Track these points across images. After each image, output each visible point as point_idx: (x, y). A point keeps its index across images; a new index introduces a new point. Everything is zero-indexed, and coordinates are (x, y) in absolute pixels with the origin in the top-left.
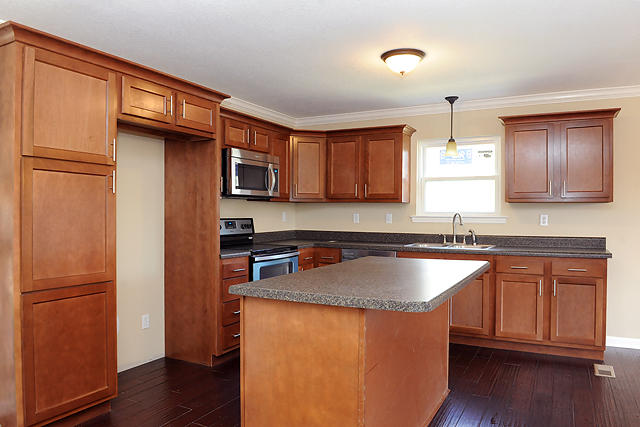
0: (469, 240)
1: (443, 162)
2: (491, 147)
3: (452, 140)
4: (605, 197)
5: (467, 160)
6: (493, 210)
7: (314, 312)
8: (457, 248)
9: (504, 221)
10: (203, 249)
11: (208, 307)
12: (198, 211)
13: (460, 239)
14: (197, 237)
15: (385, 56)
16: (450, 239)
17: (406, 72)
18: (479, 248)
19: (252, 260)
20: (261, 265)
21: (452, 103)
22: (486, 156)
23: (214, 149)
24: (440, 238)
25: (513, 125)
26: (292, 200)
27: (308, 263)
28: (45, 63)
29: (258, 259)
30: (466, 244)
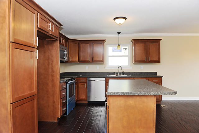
1: (113, 51)
2: (127, 47)
3: (119, 45)
5: (121, 51)
9: (131, 68)
10: (53, 80)
11: (55, 101)
12: (50, 66)
13: (120, 73)
14: (50, 76)
15: (115, 19)
16: (117, 73)
17: (121, 23)
18: (126, 76)
19: (66, 83)
20: (69, 84)
21: (119, 34)
22: (126, 50)
23: (57, 44)
24: (114, 73)
25: (136, 42)
26: (68, 62)
27: (76, 83)
28: (18, 2)
29: (68, 82)
30: (122, 75)
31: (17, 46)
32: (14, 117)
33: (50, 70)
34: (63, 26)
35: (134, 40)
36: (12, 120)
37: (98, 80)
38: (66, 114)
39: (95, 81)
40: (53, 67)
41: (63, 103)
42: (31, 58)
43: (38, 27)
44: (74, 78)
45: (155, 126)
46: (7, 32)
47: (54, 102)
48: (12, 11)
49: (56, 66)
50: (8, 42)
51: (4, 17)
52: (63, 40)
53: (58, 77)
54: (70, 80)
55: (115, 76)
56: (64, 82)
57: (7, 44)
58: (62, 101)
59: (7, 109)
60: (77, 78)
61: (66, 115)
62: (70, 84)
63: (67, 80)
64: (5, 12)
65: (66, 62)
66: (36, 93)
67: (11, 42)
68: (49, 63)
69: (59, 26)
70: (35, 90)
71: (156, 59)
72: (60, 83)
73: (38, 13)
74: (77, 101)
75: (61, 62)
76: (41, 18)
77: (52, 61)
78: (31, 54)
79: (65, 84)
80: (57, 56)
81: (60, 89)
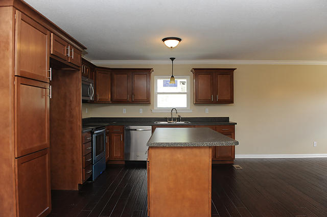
0: (179, 119)
1: (164, 86)
2: (185, 80)
3: (172, 77)
4: (230, 101)
5: (176, 86)
6: (186, 106)
7: (188, 150)
8: (177, 123)
9: (191, 111)
11: (75, 159)
12: (68, 108)
13: (174, 119)
14: (67, 122)
15: (164, 40)
16: (170, 119)
17: (173, 47)
18: (183, 123)
19: (92, 133)
20: (95, 135)
21: (172, 60)
22: (183, 84)
23: (79, 75)
24: (165, 119)
25: (198, 72)
26: (95, 102)
27: (107, 134)
28: (24, 21)
29: (95, 132)
30: (177, 121)
31: (24, 81)
32: (20, 176)
33: (67, 114)
34: (86, 49)
35: (195, 69)
36: (17, 180)
37: (141, 130)
38: (91, 178)
39: (136, 130)
40: (72, 109)
41: (87, 162)
42: (42, 97)
43: (52, 53)
44: (104, 126)
45: (210, 187)
46: (10, 63)
47: (73, 161)
48: (18, 35)
49: (77, 109)
50: (12, 76)
51: (7, 43)
52: (86, 68)
53: (80, 124)
54: (97, 129)
55: (166, 123)
56: (88, 132)
57: (11, 78)
58: (85, 159)
59: (10, 166)
60: (108, 126)
61: (92, 180)
62: (98, 134)
63: (92, 129)
64: (8, 36)
65: (91, 102)
66: (49, 146)
67: (16, 76)
68: (66, 103)
69: (81, 49)
70: (47, 142)
71: (227, 97)
72: (82, 132)
73: (52, 34)
74: (109, 161)
75: (84, 102)
76: (55, 40)
77: (71, 101)
78: (42, 92)
79: (90, 135)
80: (78, 93)
81: (82, 142)
